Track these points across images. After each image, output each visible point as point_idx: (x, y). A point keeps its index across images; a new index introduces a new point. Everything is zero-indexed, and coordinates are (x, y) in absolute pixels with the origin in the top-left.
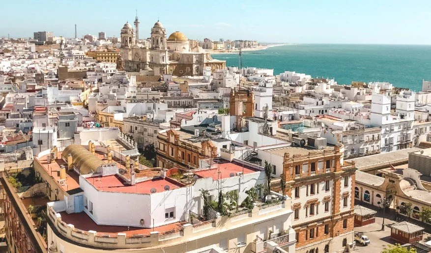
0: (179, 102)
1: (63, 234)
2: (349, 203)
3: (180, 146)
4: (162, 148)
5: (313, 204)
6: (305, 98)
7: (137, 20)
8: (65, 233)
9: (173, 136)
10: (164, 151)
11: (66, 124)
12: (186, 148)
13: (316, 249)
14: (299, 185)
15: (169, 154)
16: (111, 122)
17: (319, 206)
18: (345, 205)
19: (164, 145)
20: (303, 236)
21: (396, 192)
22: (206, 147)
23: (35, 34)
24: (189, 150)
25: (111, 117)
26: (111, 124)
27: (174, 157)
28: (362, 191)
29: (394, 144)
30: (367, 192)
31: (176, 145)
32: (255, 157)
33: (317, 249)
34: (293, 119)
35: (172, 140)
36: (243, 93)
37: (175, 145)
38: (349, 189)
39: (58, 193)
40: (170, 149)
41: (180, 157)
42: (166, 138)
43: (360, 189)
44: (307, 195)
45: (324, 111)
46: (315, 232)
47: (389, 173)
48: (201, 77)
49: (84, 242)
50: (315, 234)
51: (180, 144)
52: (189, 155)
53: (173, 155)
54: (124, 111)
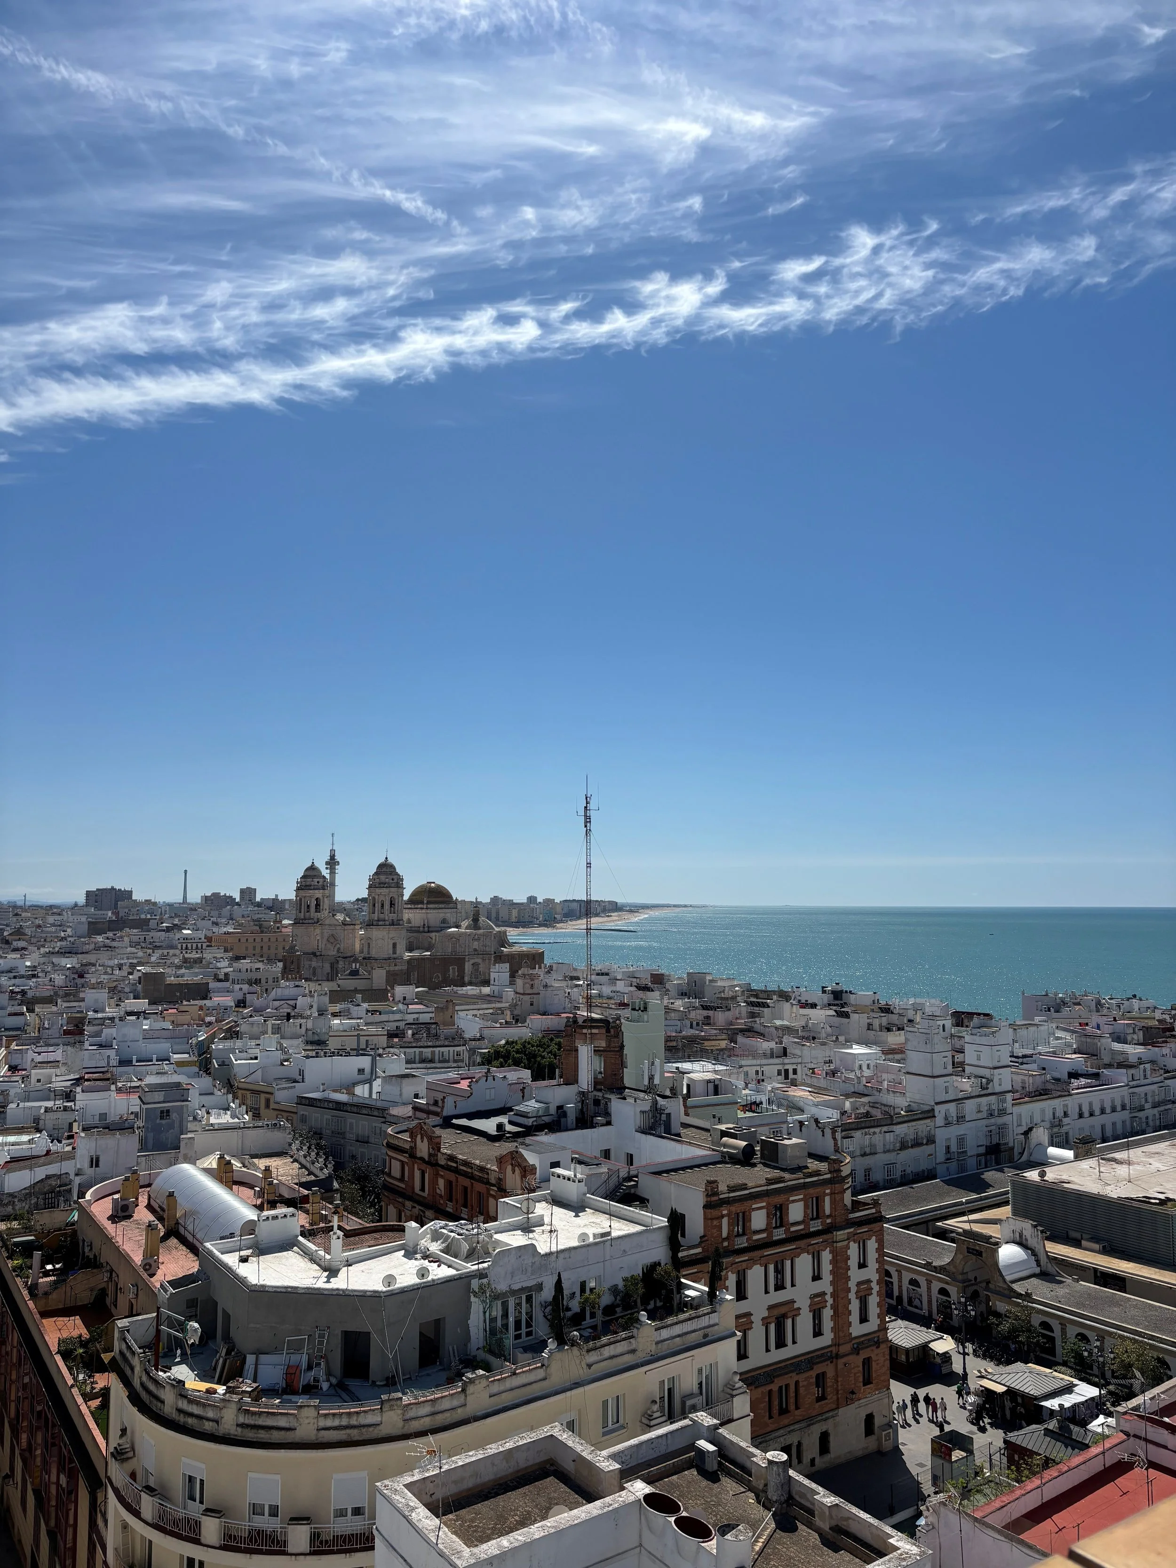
0: (433, 1053)
1: (155, 1406)
2: (873, 1309)
3: (442, 1167)
4: (396, 1171)
5: (784, 1316)
6: (740, 1039)
7: (332, 857)
8: (159, 1404)
9: (425, 1140)
10: (402, 1179)
11: (162, 1112)
12: (456, 1171)
13: (796, 1443)
14: (744, 1265)
15: (413, 1188)
16: (267, 1106)
17: (798, 1319)
18: (864, 1319)
19: (403, 1164)
20: (762, 1405)
21: (988, 1283)
22: (509, 1168)
23: (88, 894)
24: (465, 1174)
25: (268, 1096)
26: (267, 1111)
27: (426, 1194)
28: (900, 1280)
29: (969, 1154)
30: (914, 1282)
31: (432, 1162)
32: (633, 1191)
33: (799, 1444)
34: (716, 1092)
35: (423, 1149)
36: (594, 1027)
37: (428, 1163)
38: (871, 1273)
39: (137, 1295)
40: (417, 1174)
41: (441, 1196)
42: (407, 1146)
43: (895, 1275)
44: (767, 1292)
45: (791, 1072)
46: (792, 1394)
47: (964, 1231)
48: (486, 990)
49: (208, 1426)
50: (792, 1400)
51: (442, 1162)
52: (466, 1188)
53: (423, 1189)
54: (300, 1078)
